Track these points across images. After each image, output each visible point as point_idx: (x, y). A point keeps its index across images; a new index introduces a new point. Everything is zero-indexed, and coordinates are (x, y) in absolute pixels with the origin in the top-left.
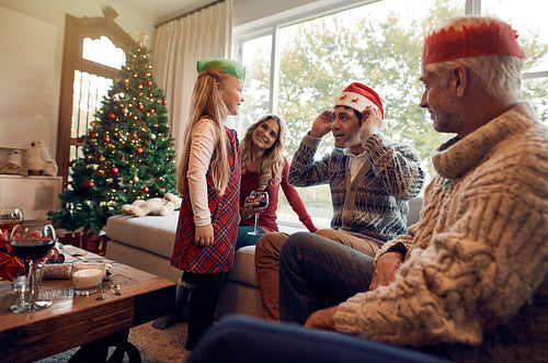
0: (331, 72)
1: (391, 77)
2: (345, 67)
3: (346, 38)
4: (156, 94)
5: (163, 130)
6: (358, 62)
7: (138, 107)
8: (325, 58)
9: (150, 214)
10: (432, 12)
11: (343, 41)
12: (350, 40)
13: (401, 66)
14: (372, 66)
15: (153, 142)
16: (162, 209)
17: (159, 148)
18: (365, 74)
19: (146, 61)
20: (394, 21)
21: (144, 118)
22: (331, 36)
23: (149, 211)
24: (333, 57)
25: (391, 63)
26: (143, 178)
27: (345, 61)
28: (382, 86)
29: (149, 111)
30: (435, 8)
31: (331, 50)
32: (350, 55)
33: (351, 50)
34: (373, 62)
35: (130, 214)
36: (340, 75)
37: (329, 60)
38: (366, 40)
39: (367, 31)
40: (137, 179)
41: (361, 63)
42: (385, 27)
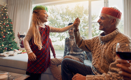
0: (54, 18)
1: (67, 20)
2: (57, 17)
3: (57, 10)
4: (9, 21)
5: (11, 31)
6: (60, 16)
7: (4, 24)
8: (52, 14)
9: (10, 56)
10: (76, 7)
11: (56, 11)
12: (58, 11)
13: (70, 18)
14: (63, 17)
15: (8, 34)
16: (13, 54)
17: (10, 36)
18: (61, 19)
19: (6, 11)
20: (68, 8)
21: (5, 28)
22: (54, 9)
23: (9, 55)
24: (54, 14)
25: (67, 17)
26: (5, 45)
27: (57, 15)
28: (66, 22)
29: (7, 25)
30: (76, 6)
31: (54, 12)
32: (58, 14)
33: (58, 13)
34: (64, 16)
35: (3, 56)
36: (56, 19)
37: (53, 15)
38: (62, 11)
39: (62, 9)
40: (3, 45)
41: (61, 16)
42: (66, 9)
